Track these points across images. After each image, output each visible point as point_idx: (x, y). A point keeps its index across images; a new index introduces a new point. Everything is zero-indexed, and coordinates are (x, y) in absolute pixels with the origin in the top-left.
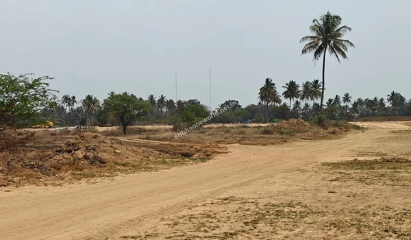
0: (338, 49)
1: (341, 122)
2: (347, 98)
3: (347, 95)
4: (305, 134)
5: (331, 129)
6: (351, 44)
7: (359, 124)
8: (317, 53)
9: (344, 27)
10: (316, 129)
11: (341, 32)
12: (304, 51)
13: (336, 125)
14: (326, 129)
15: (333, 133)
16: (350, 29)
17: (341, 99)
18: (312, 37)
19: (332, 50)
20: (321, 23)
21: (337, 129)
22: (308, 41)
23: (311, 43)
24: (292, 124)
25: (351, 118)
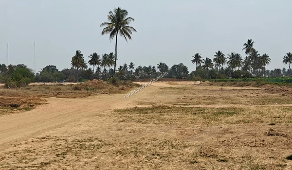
0: (126, 32)
1: (128, 82)
2: (132, 66)
3: (132, 64)
4: (103, 90)
5: (121, 87)
6: (135, 30)
7: (139, 83)
8: (112, 35)
9: (129, 18)
10: (111, 86)
11: (127, 21)
12: (103, 33)
13: (124, 84)
14: (118, 87)
15: (122, 89)
16: (133, 20)
17: (128, 66)
18: (108, 23)
19: (122, 33)
20: (114, 14)
21: (125, 87)
22: (106, 26)
23: (107, 27)
24: (95, 83)
25: (134, 79)
